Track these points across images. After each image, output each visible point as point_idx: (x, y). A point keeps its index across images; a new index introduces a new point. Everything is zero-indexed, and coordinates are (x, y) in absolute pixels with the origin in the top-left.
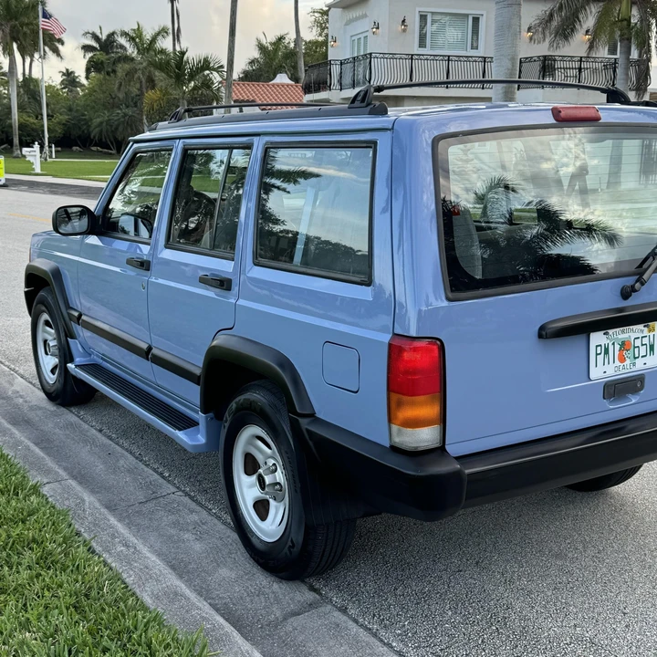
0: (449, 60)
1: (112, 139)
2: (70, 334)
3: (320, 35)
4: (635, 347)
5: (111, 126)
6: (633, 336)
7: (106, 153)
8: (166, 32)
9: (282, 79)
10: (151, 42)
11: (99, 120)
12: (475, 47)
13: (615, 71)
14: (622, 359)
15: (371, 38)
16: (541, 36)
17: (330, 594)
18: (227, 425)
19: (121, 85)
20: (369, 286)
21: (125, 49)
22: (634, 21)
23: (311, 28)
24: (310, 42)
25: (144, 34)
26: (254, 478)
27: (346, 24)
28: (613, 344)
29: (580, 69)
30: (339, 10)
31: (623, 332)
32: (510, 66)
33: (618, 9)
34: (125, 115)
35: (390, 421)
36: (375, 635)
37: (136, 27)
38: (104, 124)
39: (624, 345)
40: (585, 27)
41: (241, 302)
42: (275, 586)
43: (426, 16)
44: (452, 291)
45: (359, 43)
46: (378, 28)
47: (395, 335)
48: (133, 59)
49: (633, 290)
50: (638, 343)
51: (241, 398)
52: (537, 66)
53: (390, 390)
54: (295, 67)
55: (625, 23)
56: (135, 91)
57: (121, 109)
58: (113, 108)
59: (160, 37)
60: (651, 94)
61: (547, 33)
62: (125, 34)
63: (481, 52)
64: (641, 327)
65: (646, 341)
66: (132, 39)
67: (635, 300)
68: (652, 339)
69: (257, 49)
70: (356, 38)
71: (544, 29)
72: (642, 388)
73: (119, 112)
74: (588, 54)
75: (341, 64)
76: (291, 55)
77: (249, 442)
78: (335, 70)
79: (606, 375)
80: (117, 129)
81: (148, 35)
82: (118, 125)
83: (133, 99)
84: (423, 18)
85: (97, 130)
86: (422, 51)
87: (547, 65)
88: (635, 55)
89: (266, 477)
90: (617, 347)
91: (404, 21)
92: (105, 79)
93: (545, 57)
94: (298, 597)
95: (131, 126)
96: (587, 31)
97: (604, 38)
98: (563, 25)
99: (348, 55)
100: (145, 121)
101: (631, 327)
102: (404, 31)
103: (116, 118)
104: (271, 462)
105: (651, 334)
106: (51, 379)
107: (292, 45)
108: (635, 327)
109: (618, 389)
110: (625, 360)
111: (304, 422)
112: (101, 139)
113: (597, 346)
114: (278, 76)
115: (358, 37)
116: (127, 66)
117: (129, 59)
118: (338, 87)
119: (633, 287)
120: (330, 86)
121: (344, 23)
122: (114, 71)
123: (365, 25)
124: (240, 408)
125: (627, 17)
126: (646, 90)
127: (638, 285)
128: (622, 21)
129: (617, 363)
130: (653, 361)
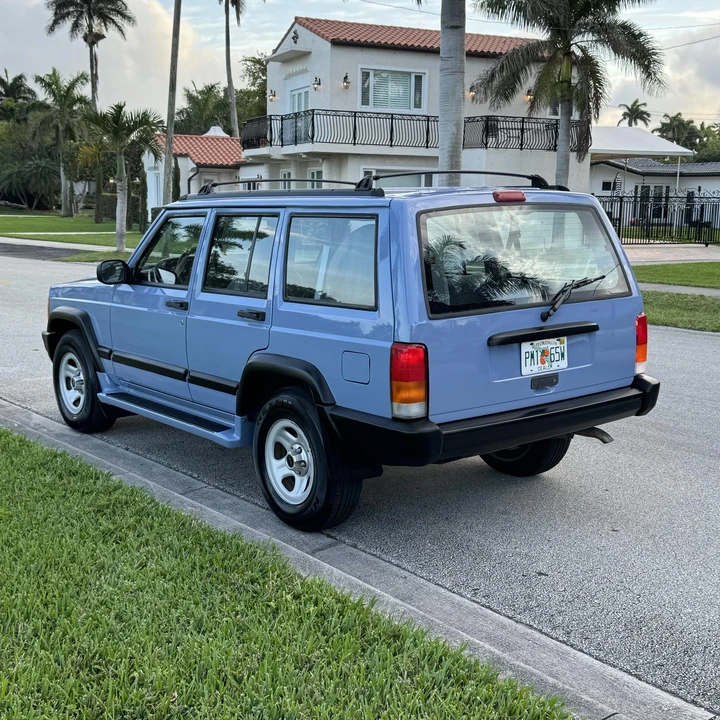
0: (392, 119)
1: (23, 193)
2: (98, 368)
3: (253, 84)
4: (551, 354)
5: (22, 178)
6: (550, 346)
7: (15, 208)
8: (86, 79)
9: (216, 131)
10: (69, 89)
11: (7, 172)
12: (418, 105)
13: (556, 132)
14: (543, 362)
15: (312, 94)
16: (483, 96)
17: (343, 539)
18: (261, 422)
19: (35, 134)
20: (375, 310)
21: (33, 93)
22: (574, 81)
23: (243, 77)
24: (241, 91)
25: (61, 80)
26: (284, 460)
27: (285, 79)
28: (537, 351)
29: (522, 130)
30: (278, 64)
31: (543, 343)
32: (455, 131)
33: (558, 70)
34: (38, 166)
35: (392, 400)
36: (379, 558)
37: (51, 73)
38: (14, 176)
39: (544, 353)
40: (526, 88)
41: (274, 329)
42: (302, 536)
43: (368, 73)
44: (432, 313)
45: (299, 99)
46: (319, 84)
47: (395, 342)
48: (48, 107)
49: (549, 315)
50: (553, 351)
51: (273, 401)
52: (480, 126)
53: (391, 379)
54: (227, 119)
55: (565, 84)
56: (48, 140)
57: (31, 160)
58: (23, 159)
59: (79, 84)
60: (593, 155)
61: (489, 92)
62: (39, 79)
63: (424, 111)
64: (555, 340)
65: (558, 350)
66: (48, 85)
67: (550, 322)
68: (562, 349)
69: (186, 98)
70: (296, 93)
71: (485, 89)
72: (557, 383)
73: (31, 163)
74: (530, 114)
75: (282, 119)
76: (223, 106)
77: (279, 433)
78: (276, 125)
79: (532, 373)
80: (28, 181)
81: (65, 82)
82: (31, 177)
83: (47, 148)
84: (366, 75)
85: (6, 182)
86: (365, 108)
87: (490, 127)
88: (576, 116)
89: (294, 457)
90: (540, 354)
91: (346, 78)
92: (14, 127)
93: (487, 117)
94: (320, 541)
95: (45, 179)
96: (529, 92)
97: (545, 99)
98: (503, 85)
99: (287, 110)
100: (62, 174)
101: (549, 341)
102: (346, 87)
103: (28, 170)
104: (297, 446)
105: (562, 346)
106: (74, 410)
107: (222, 94)
108: (551, 340)
109: (541, 382)
110: (545, 363)
111: (327, 410)
112: (11, 192)
113: (526, 352)
114: (212, 128)
115: (299, 92)
116: (41, 115)
117: (43, 106)
118: (279, 143)
119: (548, 313)
120: (271, 142)
121: (283, 76)
122: (25, 120)
123: (306, 81)
124: (272, 408)
125: (567, 79)
126: (587, 151)
127: (551, 312)
128: (562, 82)
129: (540, 365)
130: (564, 364)
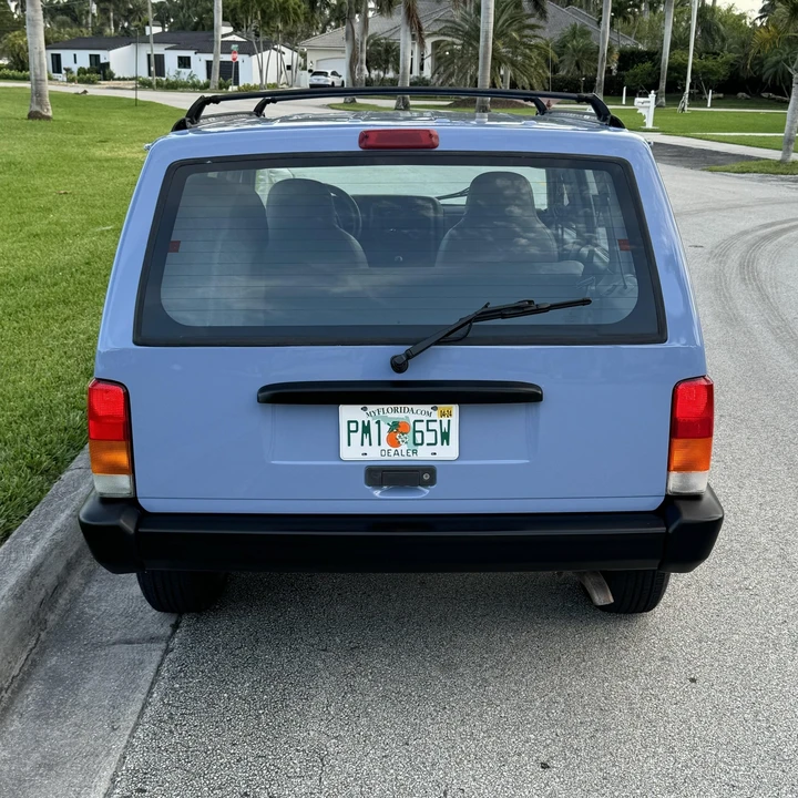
4: (415, 432)
6: (413, 417)
14: (394, 442)
28: (378, 422)
31: (396, 411)
38: (781, 64)
39: (398, 427)
50: (421, 427)
64: (428, 408)
65: (434, 426)
68: (445, 425)
72: (431, 482)
79: (365, 458)
90: (385, 429)
101: (410, 406)
105: (445, 420)
108: (415, 407)
109: (387, 477)
110: (398, 444)
112: (775, 83)
113: (349, 422)
129: (385, 445)
130: (450, 452)
